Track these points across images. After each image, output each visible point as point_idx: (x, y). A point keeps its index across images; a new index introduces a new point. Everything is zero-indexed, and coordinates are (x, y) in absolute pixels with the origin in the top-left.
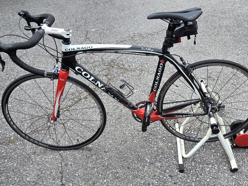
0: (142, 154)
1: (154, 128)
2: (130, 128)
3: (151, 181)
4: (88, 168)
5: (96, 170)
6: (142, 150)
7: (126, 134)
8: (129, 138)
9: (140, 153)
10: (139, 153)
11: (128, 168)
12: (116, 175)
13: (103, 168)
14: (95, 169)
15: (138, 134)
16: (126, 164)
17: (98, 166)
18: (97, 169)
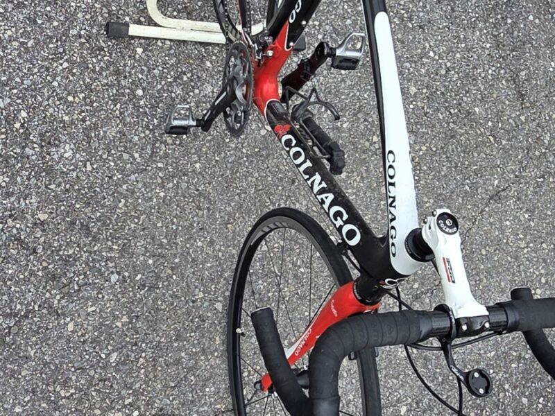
0: (246, 144)
1: (137, 107)
2: (140, 185)
3: (328, 125)
4: (297, 294)
5: (302, 270)
6: (234, 146)
7: (165, 196)
8: (184, 185)
9: (244, 151)
10: (242, 152)
11: (293, 182)
12: (315, 212)
13: (298, 251)
14: (301, 272)
15: (166, 156)
16: (280, 188)
17: (291, 266)
18: (299, 267)
